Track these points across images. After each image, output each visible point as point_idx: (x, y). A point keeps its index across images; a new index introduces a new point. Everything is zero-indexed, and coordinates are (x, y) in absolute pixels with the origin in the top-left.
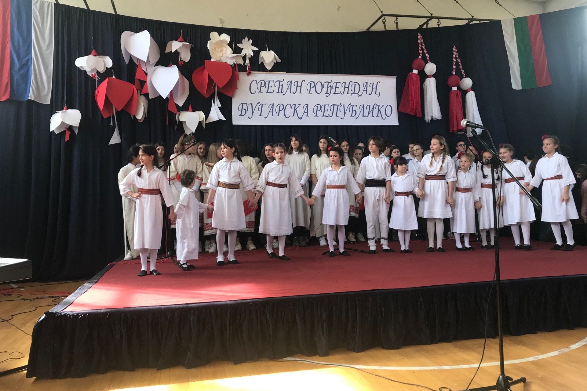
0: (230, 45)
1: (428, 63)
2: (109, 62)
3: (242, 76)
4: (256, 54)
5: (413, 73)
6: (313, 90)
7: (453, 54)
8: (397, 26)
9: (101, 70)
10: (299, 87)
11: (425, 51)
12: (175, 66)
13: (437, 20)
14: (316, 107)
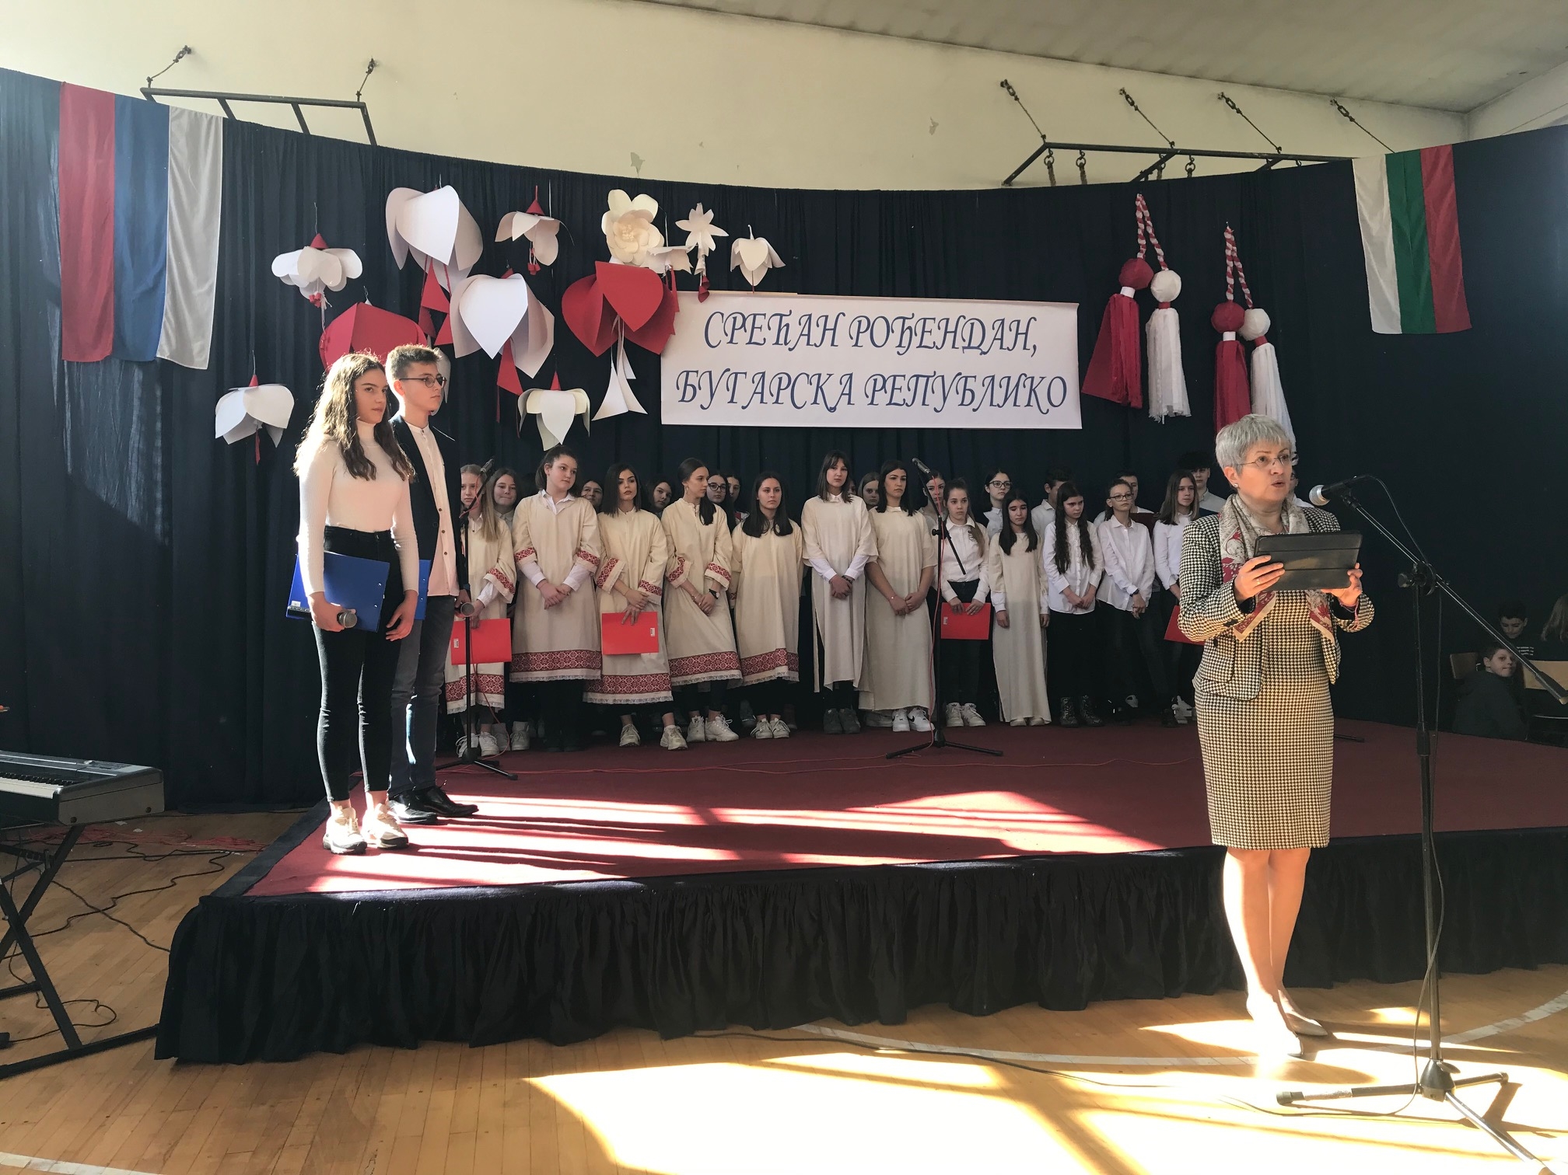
0: (657, 222)
1: (1160, 270)
2: (353, 264)
3: (687, 301)
4: (724, 247)
5: (1123, 296)
6: (865, 338)
7: (1226, 247)
8: (1083, 174)
9: (335, 283)
10: (830, 330)
11: (1154, 241)
12: (519, 275)
13: (1186, 159)
14: (872, 382)
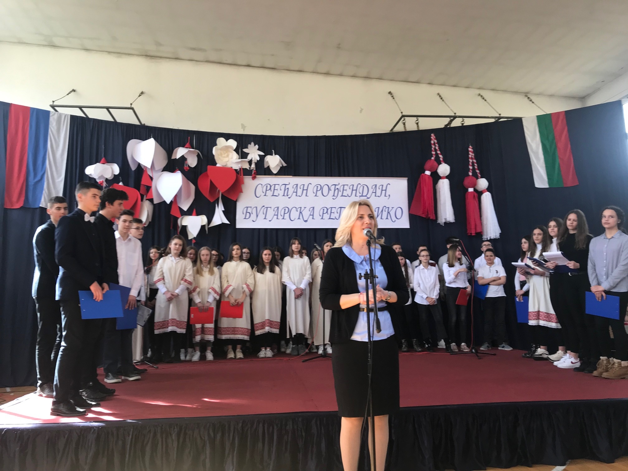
0: (236, 150)
1: (441, 164)
2: (116, 169)
3: (248, 180)
5: (426, 174)
6: (319, 193)
7: (469, 154)
8: (418, 126)
9: (109, 176)
10: (305, 190)
11: (439, 152)
12: (179, 171)
14: (322, 210)
